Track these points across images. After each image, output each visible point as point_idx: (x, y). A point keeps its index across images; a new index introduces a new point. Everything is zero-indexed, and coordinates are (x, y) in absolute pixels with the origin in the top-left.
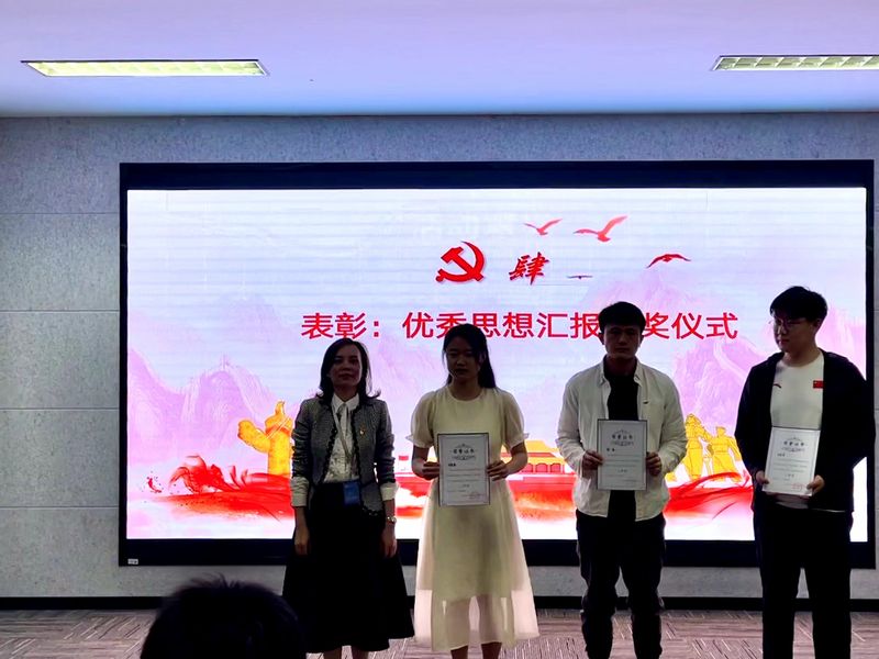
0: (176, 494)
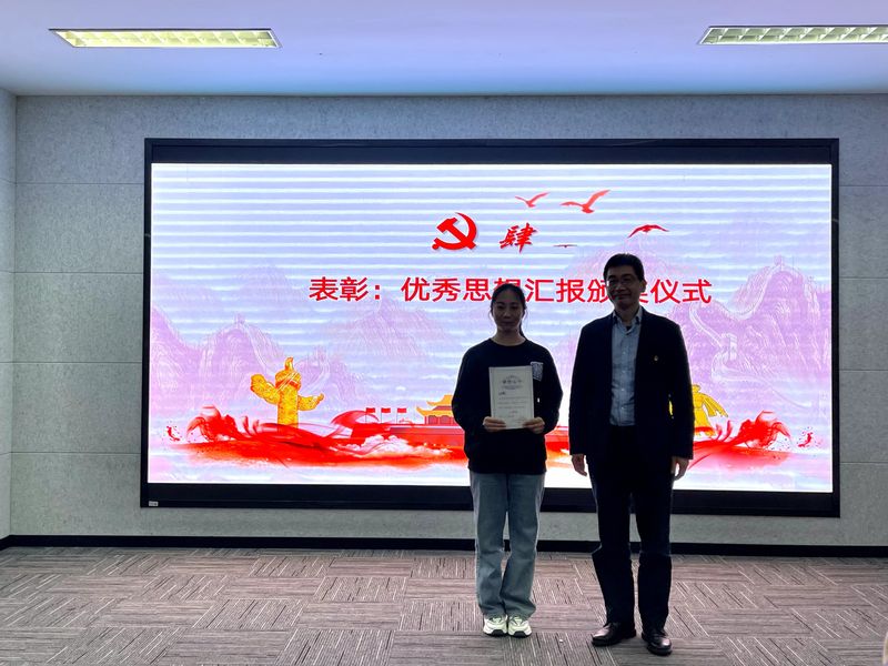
0: (192, 442)
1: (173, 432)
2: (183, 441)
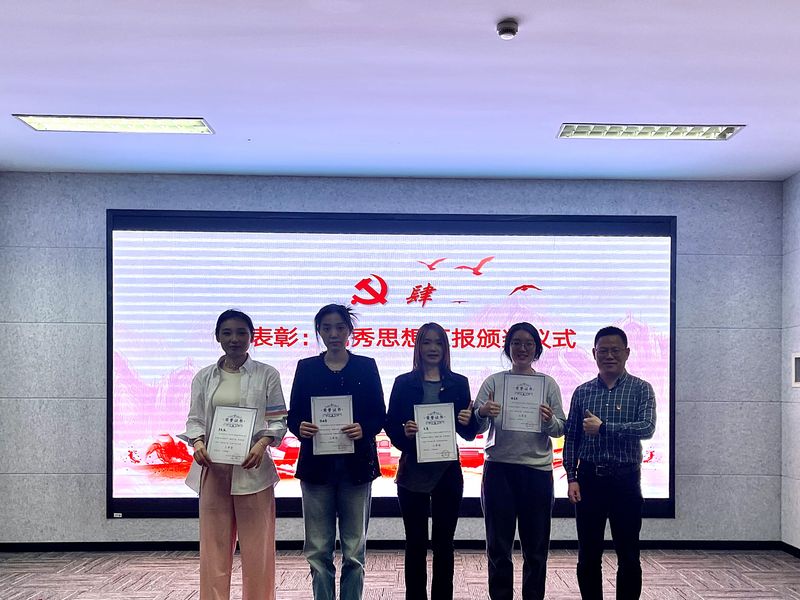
0: (151, 463)
1: (134, 455)
2: (143, 463)
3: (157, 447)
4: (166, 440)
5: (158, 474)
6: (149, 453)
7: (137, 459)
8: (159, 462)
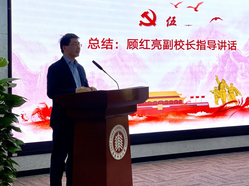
0: (34, 121)
1: (24, 117)
2: (30, 121)
3: (38, 111)
4: (43, 106)
5: (38, 127)
6: (33, 114)
7: (26, 119)
8: (39, 120)
